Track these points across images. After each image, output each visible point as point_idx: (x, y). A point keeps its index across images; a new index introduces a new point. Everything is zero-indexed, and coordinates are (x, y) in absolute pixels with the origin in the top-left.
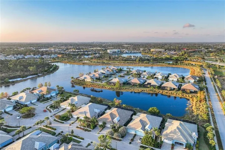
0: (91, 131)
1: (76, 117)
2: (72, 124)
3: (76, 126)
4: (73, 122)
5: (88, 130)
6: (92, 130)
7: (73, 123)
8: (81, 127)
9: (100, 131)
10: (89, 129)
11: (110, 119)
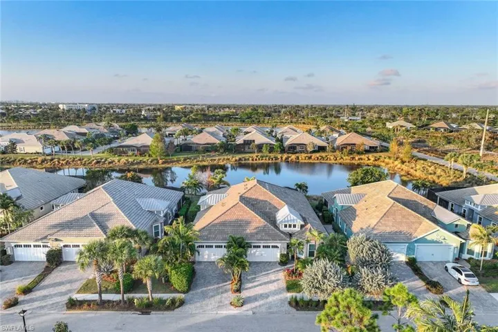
0: (182, 303)
1: (40, 255)
2: (21, 298)
3: (65, 299)
4: (26, 282)
5: (162, 302)
6: (183, 296)
7: (27, 291)
8: (105, 297)
9: (238, 291)
10: (167, 296)
11: (258, 222)
